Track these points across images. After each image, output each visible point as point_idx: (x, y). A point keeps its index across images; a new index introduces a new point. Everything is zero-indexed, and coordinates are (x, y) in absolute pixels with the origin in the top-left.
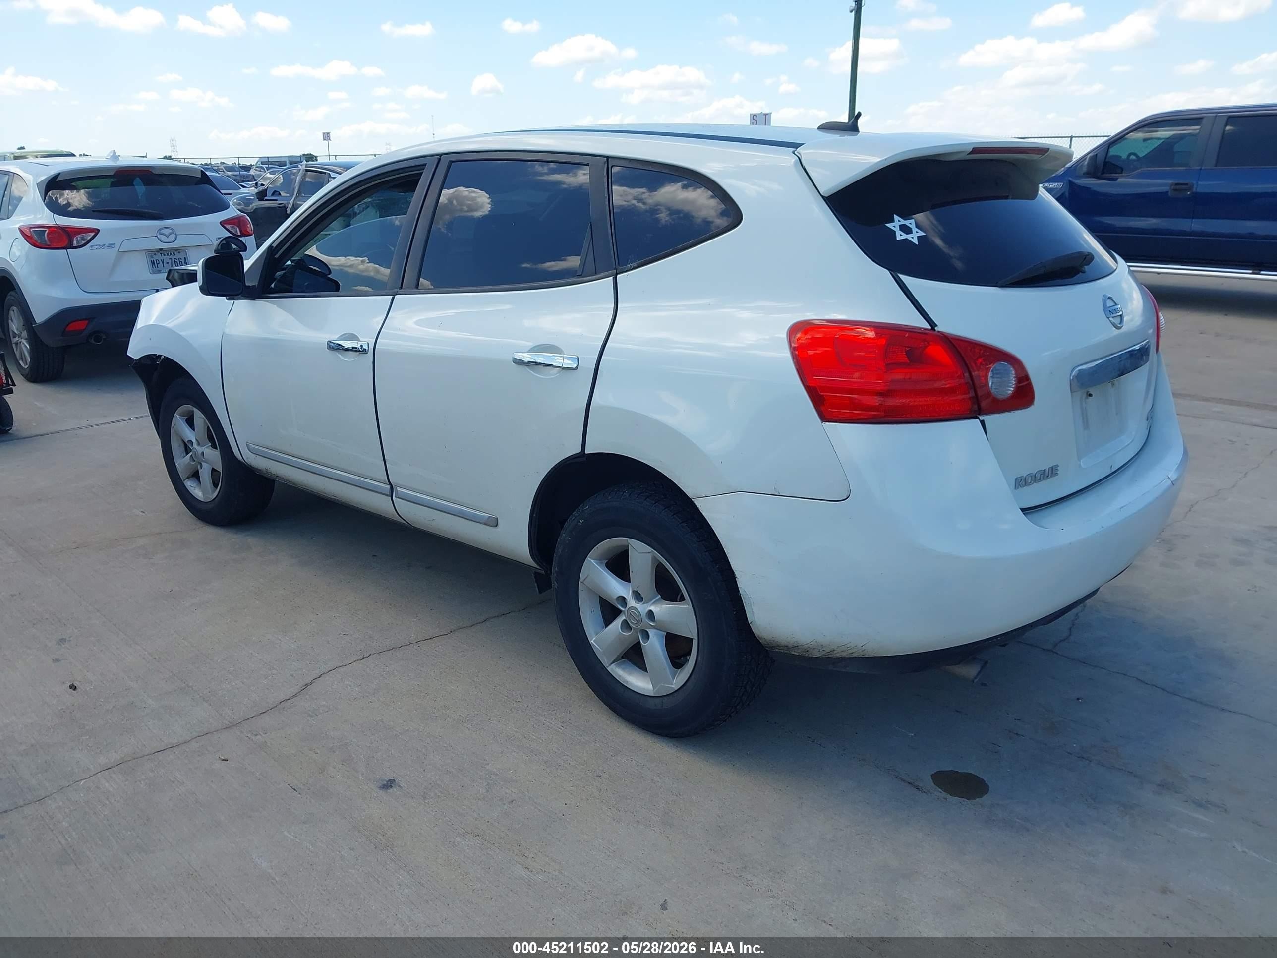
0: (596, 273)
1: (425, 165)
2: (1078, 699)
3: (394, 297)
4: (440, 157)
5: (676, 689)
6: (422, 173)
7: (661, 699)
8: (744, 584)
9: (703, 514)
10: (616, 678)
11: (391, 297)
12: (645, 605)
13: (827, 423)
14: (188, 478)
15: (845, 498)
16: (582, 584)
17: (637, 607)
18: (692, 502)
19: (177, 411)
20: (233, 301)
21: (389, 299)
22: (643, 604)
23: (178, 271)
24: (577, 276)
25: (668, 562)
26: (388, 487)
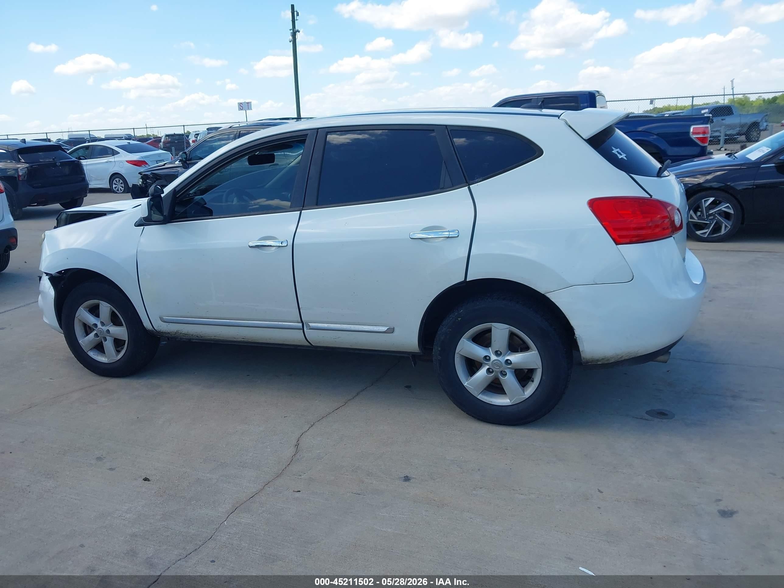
0: (453, 186)
1: (307, 135)
2: (668, 371)
3: (301, 212)
4: (318, 130)
5: (527, 397)
6: (306, 139)
7: (517, 405)
8: (579, 332)
9: (553, 300)
10: (484, 401)
11: (299, 212)
12: (503, 357)
13: (620, 245)
14: (91, 349)
15: (631, 280)
16: (457, 354)
17: (499, 359)
18: (545, 295)
19: (81, 306)
20: (143, 227)
21: (298, 213)
22: (502, 357)
23: (66, 213)
24: (441, 188)
25: (521, 331)
26: (301, 324)
